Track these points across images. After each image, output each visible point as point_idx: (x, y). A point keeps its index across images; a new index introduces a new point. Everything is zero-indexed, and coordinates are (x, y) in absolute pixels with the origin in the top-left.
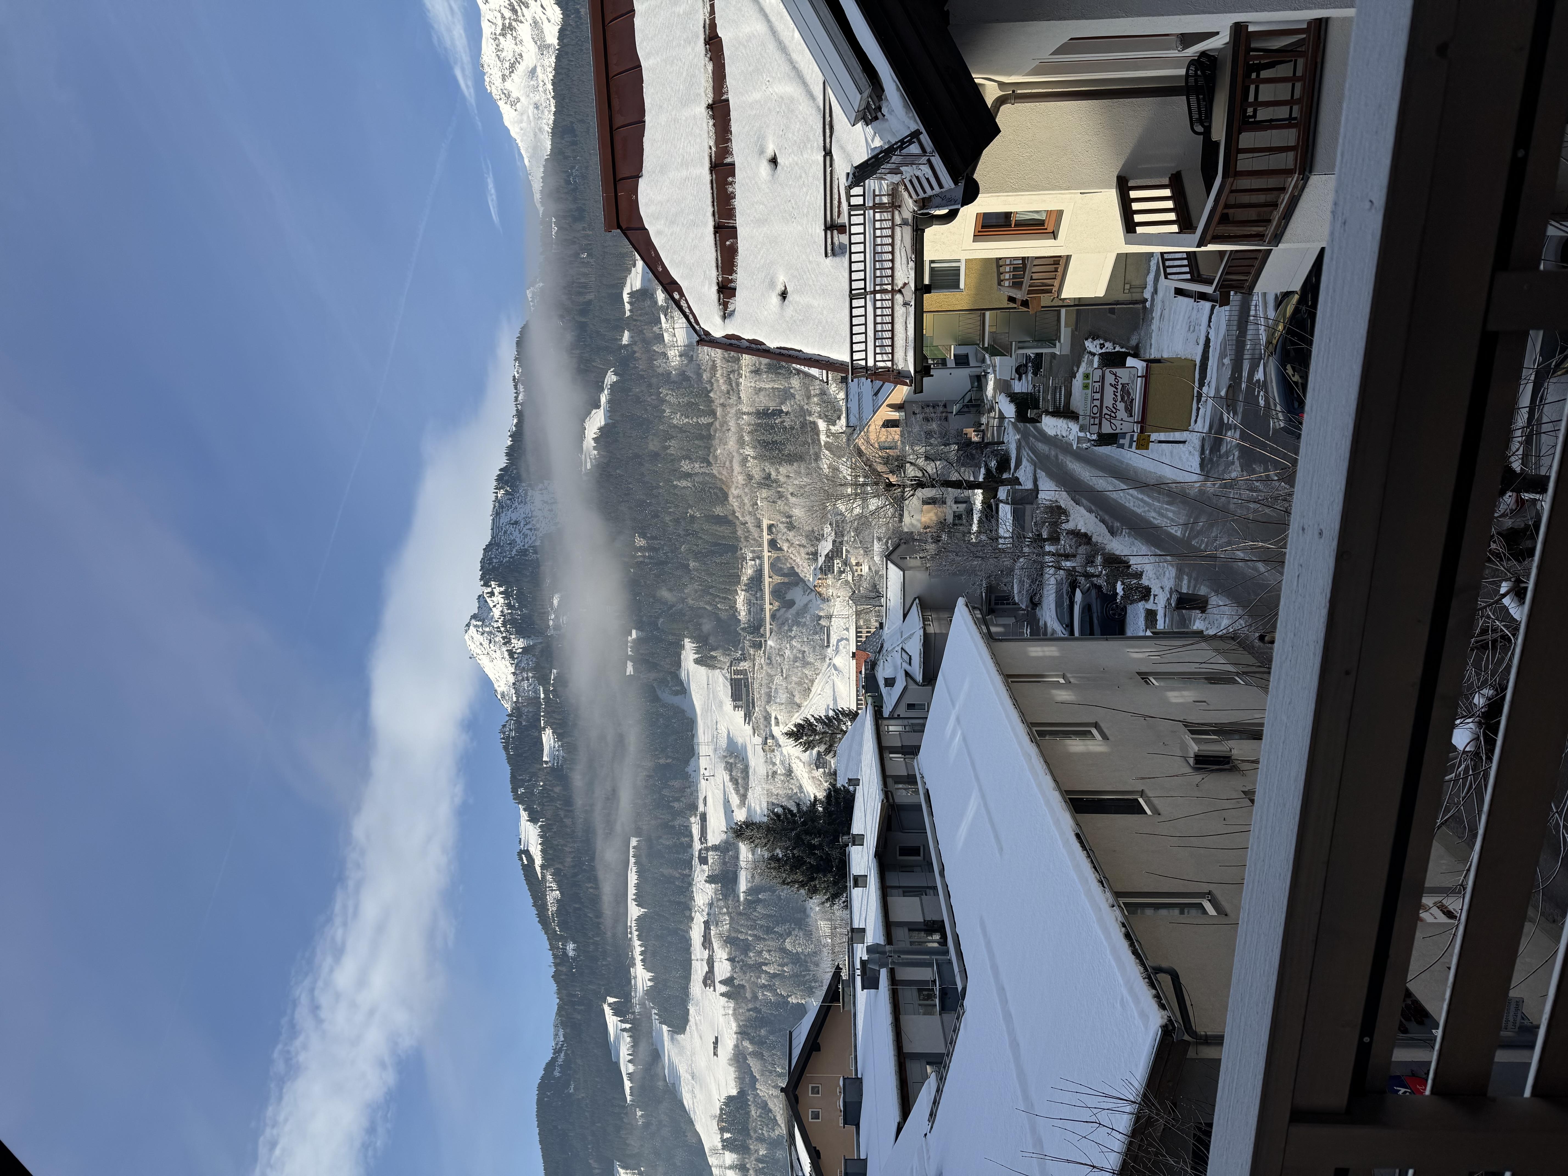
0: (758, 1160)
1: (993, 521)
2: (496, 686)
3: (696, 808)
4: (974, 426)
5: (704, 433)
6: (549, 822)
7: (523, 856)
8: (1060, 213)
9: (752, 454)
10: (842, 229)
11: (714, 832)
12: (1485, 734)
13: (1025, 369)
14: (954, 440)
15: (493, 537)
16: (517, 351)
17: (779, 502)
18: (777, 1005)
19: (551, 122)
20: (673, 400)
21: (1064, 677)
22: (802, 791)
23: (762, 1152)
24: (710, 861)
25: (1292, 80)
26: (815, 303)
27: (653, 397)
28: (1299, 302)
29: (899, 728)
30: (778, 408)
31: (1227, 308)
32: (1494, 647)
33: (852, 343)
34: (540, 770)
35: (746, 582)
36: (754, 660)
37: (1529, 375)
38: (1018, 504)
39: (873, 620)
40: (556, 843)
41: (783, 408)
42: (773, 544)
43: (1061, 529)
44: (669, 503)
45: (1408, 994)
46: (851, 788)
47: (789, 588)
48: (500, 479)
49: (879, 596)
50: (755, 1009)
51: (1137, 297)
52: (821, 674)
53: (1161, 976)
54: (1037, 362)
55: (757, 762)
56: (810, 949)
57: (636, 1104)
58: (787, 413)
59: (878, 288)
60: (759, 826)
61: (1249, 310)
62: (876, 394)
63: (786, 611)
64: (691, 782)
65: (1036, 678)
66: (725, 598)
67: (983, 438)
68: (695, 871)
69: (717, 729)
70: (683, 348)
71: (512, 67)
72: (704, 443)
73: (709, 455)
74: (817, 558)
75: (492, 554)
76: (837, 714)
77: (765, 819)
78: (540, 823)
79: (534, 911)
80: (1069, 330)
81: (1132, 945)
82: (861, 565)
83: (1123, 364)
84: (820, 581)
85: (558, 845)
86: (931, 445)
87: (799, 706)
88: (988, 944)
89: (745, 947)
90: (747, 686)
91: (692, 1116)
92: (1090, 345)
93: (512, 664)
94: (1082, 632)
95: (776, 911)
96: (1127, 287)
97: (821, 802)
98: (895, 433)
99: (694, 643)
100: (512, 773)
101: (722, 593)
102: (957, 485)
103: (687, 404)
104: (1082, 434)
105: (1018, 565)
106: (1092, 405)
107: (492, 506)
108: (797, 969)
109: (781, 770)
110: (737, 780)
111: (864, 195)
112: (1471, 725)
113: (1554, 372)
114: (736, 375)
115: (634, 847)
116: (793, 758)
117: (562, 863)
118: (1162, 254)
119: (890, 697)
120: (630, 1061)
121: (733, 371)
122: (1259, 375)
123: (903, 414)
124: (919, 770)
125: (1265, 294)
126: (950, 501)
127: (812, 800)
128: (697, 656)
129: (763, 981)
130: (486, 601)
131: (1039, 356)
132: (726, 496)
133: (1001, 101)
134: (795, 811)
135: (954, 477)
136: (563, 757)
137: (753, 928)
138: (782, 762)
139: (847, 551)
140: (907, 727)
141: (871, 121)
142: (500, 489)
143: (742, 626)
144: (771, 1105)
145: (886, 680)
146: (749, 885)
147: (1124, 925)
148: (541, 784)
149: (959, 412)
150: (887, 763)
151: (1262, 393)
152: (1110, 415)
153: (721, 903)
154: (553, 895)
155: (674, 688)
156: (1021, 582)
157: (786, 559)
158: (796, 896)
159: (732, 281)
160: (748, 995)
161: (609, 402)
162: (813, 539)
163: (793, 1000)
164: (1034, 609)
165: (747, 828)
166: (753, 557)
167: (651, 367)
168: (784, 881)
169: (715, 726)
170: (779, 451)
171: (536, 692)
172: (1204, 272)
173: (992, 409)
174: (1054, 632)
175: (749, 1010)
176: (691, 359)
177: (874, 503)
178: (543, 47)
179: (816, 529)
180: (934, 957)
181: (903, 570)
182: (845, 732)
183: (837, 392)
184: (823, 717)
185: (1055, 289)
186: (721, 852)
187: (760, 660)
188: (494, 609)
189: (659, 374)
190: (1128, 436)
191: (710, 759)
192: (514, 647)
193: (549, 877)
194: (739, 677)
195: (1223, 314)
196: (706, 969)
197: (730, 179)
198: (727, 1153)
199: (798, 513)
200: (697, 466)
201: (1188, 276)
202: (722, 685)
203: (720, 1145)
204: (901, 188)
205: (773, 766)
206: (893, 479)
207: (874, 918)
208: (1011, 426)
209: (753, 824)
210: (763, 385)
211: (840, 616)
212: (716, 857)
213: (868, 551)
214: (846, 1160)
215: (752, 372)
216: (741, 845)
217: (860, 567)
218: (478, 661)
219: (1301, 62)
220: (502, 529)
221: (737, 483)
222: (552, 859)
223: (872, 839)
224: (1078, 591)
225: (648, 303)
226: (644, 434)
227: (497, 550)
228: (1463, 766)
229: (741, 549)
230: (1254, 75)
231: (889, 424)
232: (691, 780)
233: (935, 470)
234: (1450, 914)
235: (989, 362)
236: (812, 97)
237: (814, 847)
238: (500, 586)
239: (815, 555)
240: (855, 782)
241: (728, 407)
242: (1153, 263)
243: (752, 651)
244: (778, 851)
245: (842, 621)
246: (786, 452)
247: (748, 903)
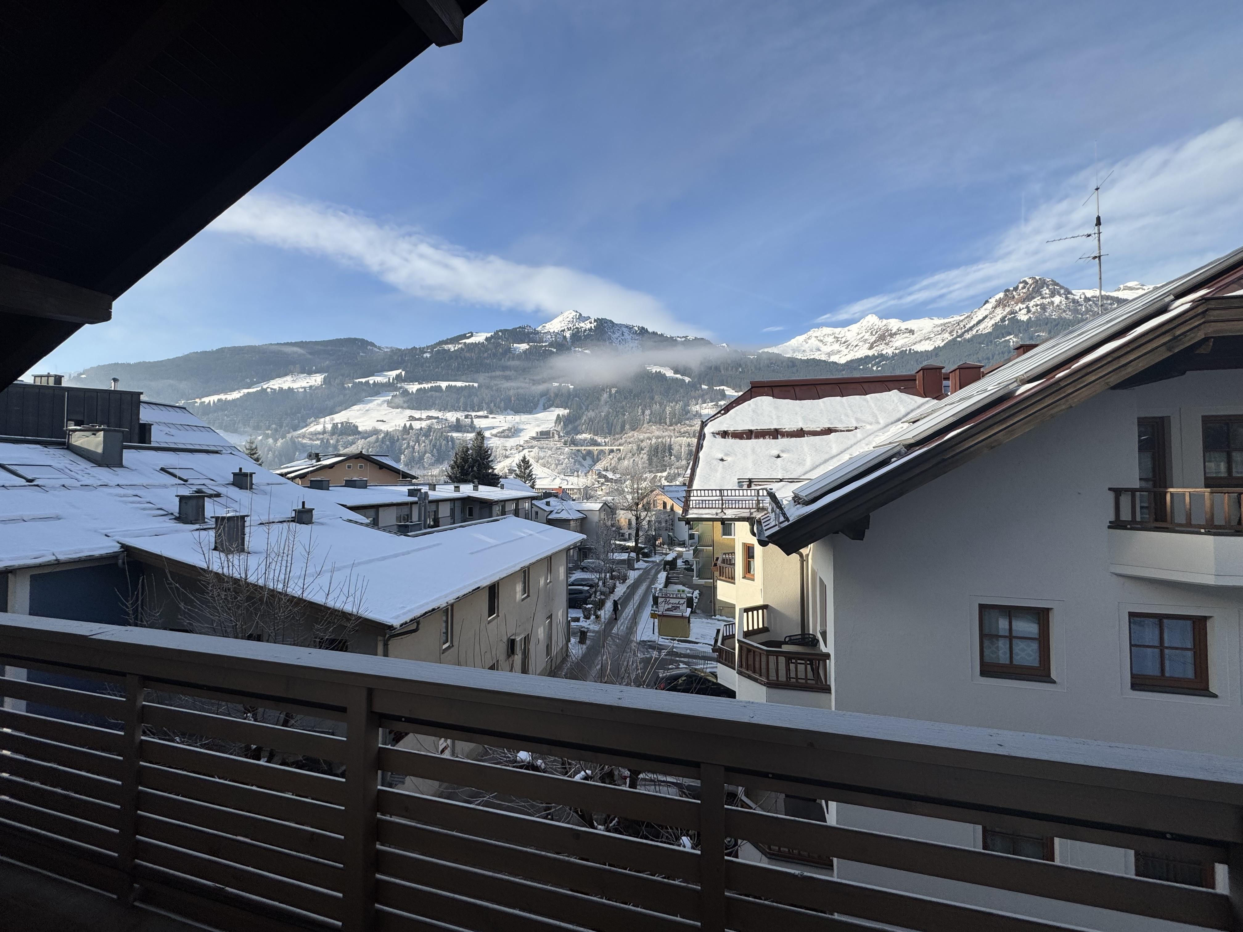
0: (328, 440)
1: (621, 551)
2: (548, 323)
3: (491, 414)
4: (663, 542)
5: (662, 421)
6: (485, 346)
7: (470, 334)
8: (753, 580)
9: (652, 442)
10: (749, 486)
11: (480, 422)
12: (525, 765)
13: (687, 564)
14: (657, 533)
15: (616, 324)
16: (699, 338)
17: (631, 454)
18: (400, 449)
19: (797, 357)
20: (677, 407)
21: (550, 582)
22: (498, 463)
23: (331, 442)
24: (466, 420)
25: (806, 679)
26: (718, 474)
27: (678, 398)
28: (713, 682)
29: (527, 508)
30: (673, 454)
31: (711, 651)
32: (563, 768)
33: (701, 490)
34: (510, 342)
35: (595, 439)
36: (559, 442)
37: (680, 780)
38: (628, 562)
39: (576, 496)
40: (476, 349)
41: (673, 457)
42: (612, 451)
43: (616, 580)
44: (631, 404)
45: (407, 734)
46: (499, 485)
47: (591, 458)
48: (643, 328)
49: (587, 499)
50: (398, 439)
51: (717, 612)
52: (552, 472)
53: (416, 624)
54: (691, 570)
55: (511, 442)
56: (426, 465)
57: (354, 383)
58: (670, 458)
59: (724, 502)
60: (482, 443)
61: (710, 661)
62: (678, 499)
63: (581, 457)
65: (550, 570)
66: (587, 429)
67: (657, 546)
68: (462, 413)
69: (527, 424)
70: (700, 413)
71: (821, 341)
72: (658, 421)
73: (652, 423)
74: (605, 471)
75: (609, 323)
76: (533, 479)
77: (485, 446)
78: (485, 342)
79: (445, 339)
80: (704, 583)
81: (430, 612)
82: (601, 491)
83: (688, 607)
84: (594, 472)
86: (655, 523)
87: (537, 462)
88: (429, 547)
89: (427, 435)
90: (547, 438)
91: (349, 409)
92: (696, 593)
93: (559, 331)
94: (570, 590)
95: (443, 450)
96: (721, 608)
97: (493, 472)
98: (660, 507)
99: (567, 414)
100: (508, 330)
101: (590, 428)
102: (637, 535)
103: (675, 414)
104: (658, 589)
105: (601, 562)
106: (671, 594)
107: (631, 325)
108: (417, 459)
109: (508, 453)
110: (503, 433)
111: (763, 496)
112: (528, 759)
113: (681, 791)
115: (473, 385)
116: (513, 458)
117: (467, 352)
118: (735, 624)
119: (541, 504)
120: (374, 381)
121: (690, 435)
122: (682, 666)
123: (669, 511)
124: (508, 517)
125: (716, 667)
126: (630, 531)
127: (494, 468)
128: (561, 415)
129: (412, 443)
130: (587, 320)
131: (693, 570)
132: (634, 430)
133: (801, 555)
134: (489, 459)
135: (641, 533)
136: (515, 354)
137: (436, 439)
138: (511, 454)
139: (608, 485)
140: (527, 512)
141: (794, 500)
142: (638, 328)
143: (575, 436)
144: (353, 446)
145: (549, 502)
146: (455, 438)
147: (438, 608)
148: (503, 343)
149: (669, 535)
150: (511, 502)
151: (674, 667)
152: (666, 601)
153: (447, 425)
154: (452, 347)
155: (546, 404)
156: (593, 563)
157: (605, 457)
158: (451, 459)
159: (728, 437)
160: (405, 436)
161: (677, 379)
162: (614, 469)
163: (402, 457)
164: (581, 568)
165: (481, 437)
166: (606, 442)
167: (692, 398)
168: (457, 454)
169: (529, 423)
170: (654, 455)
171: (546, 341)
172: (727, 641)
173: (670, 550)
174: (570, 577)
175: (398, 437)
176: (695, 416)
177: (629, 497)
178: (829, 354)
179: (618, 471)
180: (423, 522)
181: (599, 510)
182: (525, 483)
183: (679, 481)
184: (532, 473)
185: (721, 578)
186: (470, 425)
187: (559, 445)
188: (584, 324)
189: (689, 401)
190: (657, 609)
191: (513, 421)
192: (566, 332)
193: (460, 346)
194: (551, 434)
195: (709, 649)
196: (417, 417)
197: (771, 437)
198: (331, 425)
199: (626, 462)
200: (648, 417)
201: (725, 635)
202: (548, 426)
203: (335, 422)
204: (766, 512)
205: (510, 450)
206: (640, 506)
207: (441, 495)
208: (663, 558)
209: (484, 440)
210: (683, 448)
211: (578, 481)
212: (468, 423)
213: (608, 494)
214: (329, 481)
215: (689, 443)
216: (474, 434)
218: (560, 316)
219: (813, 682)
220: (620, 328)
221: (640, 435)
222: (468, 347)
223: (476, 495)
224: (589, 588)
225: (720, 397)
226: (662, 394)
227: (611, 326)
228: (510, 756)
229: (610, 436)
230: (808, 662)
231: (665, 504)
233: (644, 525)
234: (442, 751)
235: (691, 548)
236: (804, 474)
237: (473, 468)
238: (594, 327)
239: (607, 470)
240: (502, 487)
241: (673, 432)
242: (731, 619)
243: (563, 440)
244: (471, 451)
245: (576, 482)
246: (653, 458)
247: (447, 437)
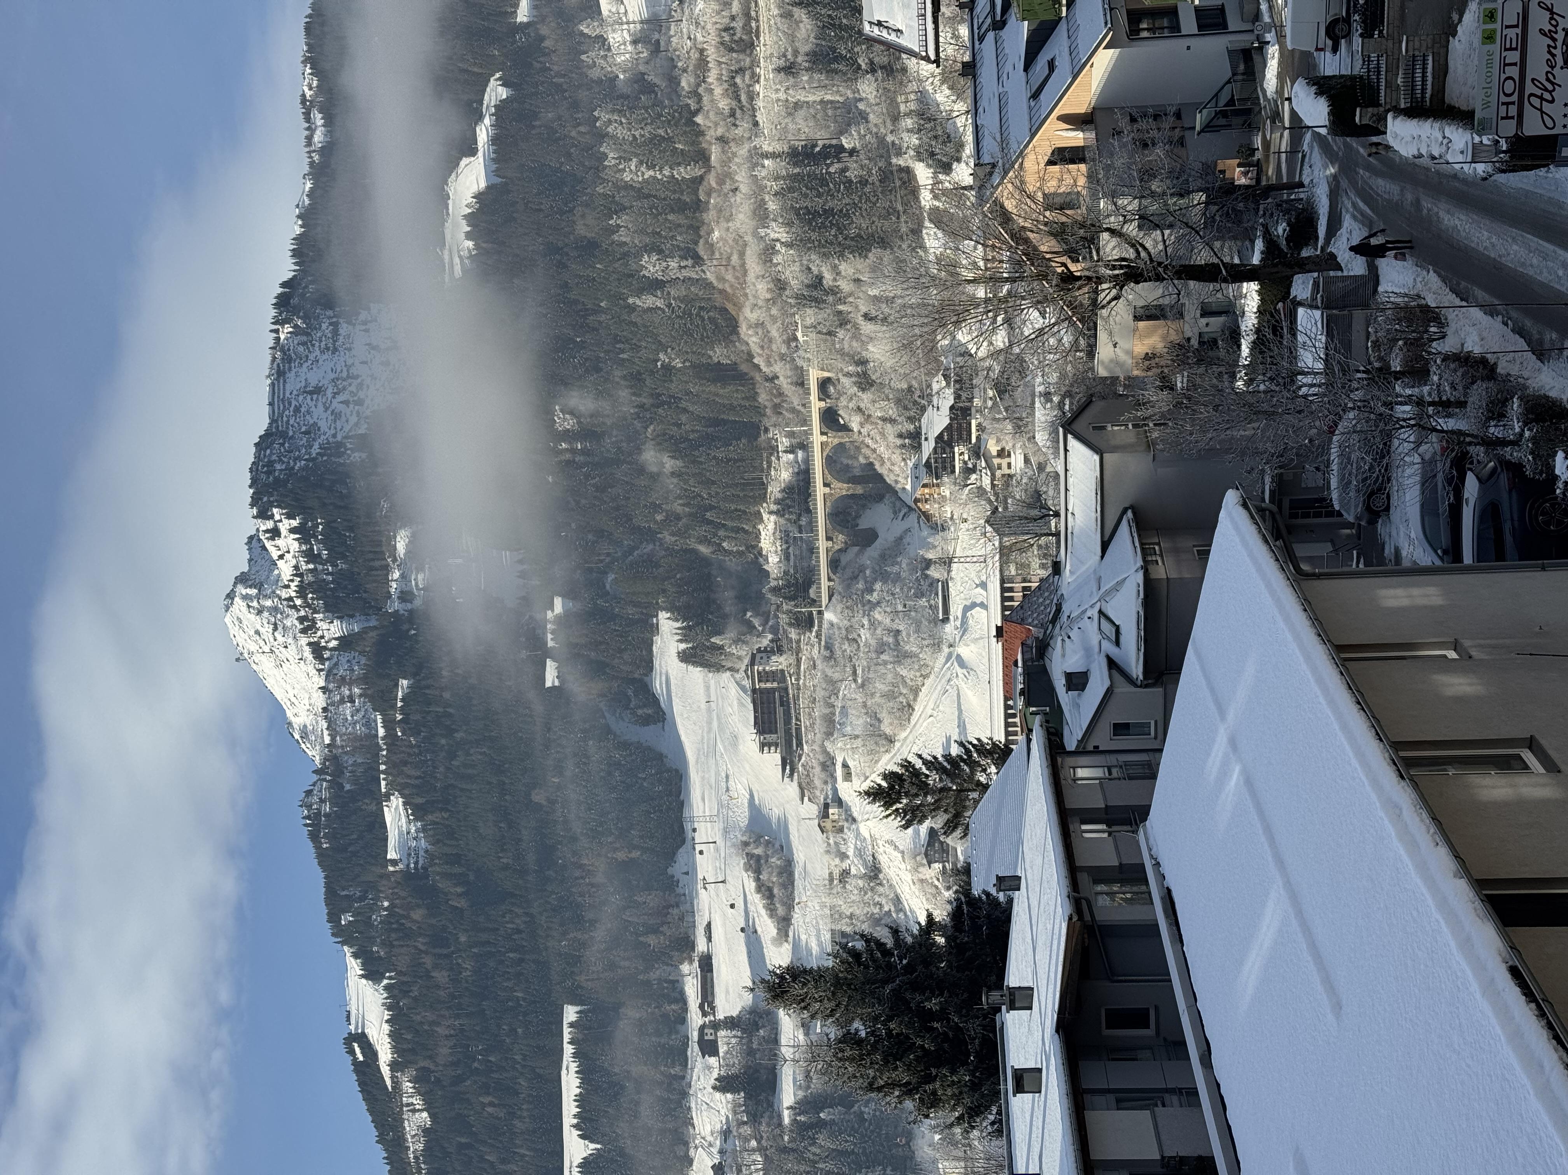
1: (1285, 345)
2: (289, 714)
3: (692, 946)
4: (1239, 154)
5: (686, 198)
6: (405, 979)
7: (356, 1045)
9: (784, 236)
11: (727, 992)
13: (1345, 27)
14: (1199, 183)
15: (273, 421)
16: (307, 44)
17: (841, 333)
20: (621, 133)
21: (1456, 646)
22: (900, 909)
24: (722, 1049)
27: (582, 129)
29: (1098, 773)
30: (834, 142)
34: (381, 876)
35: (779, 496)
36: (798, 651)
38: (1333, 308)
39: (1035, 563)
40: (418, 1018)
41: (844, 141)
42: (830, 418)
43: (1430, 353)
44: (620, 342)
46: (1001, 897)
47: (864, 506)
48: (283, 303)
49: (1049, 511)
52: (932, 676)
55: (809, 853)
58: (853, 152)
60: (817, 976)
62: (1035, 95)
63: (861, 552)
64: (679, 895)
65: (1399, 650)
66: (738, 530)
67: (1258, 180)
68: (692, 1069)
69: (728, 790)
70: (638, 26)
72: (687, 218)
73: (696, 243)
74: (920, 445)
75: (272, 454)
76: (968, 751)
77: (830, 963)
78: (385, 982)
79: (380, 1152)
82: (1009, 455)
84: (927, 491)
85: (422, 1023)
86: (1153, 194)
87: (891, 741)
90: (785, 703)
93: (319, 670)
94: (1481, 555)
95: (855, 1144)
97: (941, 928)
98: (1077, 175)
99: (677, 620)
100: (327, 884)
101: (732, 519)
102: (1207, 274)
103: (651, 140)
105: (1340, 428)
106: (1503, 77)
107: (270, 358)
109: (857, 868)
110: (770, 890)
114: (747, 77)
115: (571, 1025)
116: (880, 843)
117: (430, 1057)
119: (1079, 710)
121: (741, 69)
123: (1092, 135)
124: (1150, 850)
126: (1192, 310)
127: (923, 923)
128: (683, 646)
130: (264, 548)
132: (733, 325)
134: (889, 945)
135: (1202, 257)
136: (426, 851)
138: (860, 853)
139: (981, 428)
140: (1115, 771)
142: (282, 323)
143: (773, 583)
145: (1069, 676)
146: (801, 1094)
148: (386, 904)
149: (1207, 126)
150: (1077, 841)
152: (1541, 98)
153: (747, 1130)
154: (416, 1121)
155: (640, 712)
157: (858, 448)
158: (896, 1112)
161: (495, 140)
162: (910, 405)
164: (1372, 522)
165: (794, 981)
166: (792, 446)
167: (577, 67)
168: (871, 1084)
169: (723, 785)
170: (839, 229)
171: (369, 724)
173: (1276, 116)
176: (656, 49)
177: (1032, 321)
179: (915, 384)
181: (1100, 452)
182: (986, 787)
184: (940, 759)
186: (744, 1031)
187: (811, 651)
188: (280, 563)
189: (593, 81)
191: (717, 850)
192: (322, 637)
193: (407, 1086)
194: (769, 685)
199: (879, 353)
200: (673, 264)
202: (735, 703)
205: (842, 860)
206: (1074, 267)
207: (1058, 1154)
208: (1316, 149)
209: (805, 971)
210: (801, 96)
211: (966, 560)
212: (733, 1041)
213: (1022, 425)
215: (779, 70)
216: (781, 1013)
217: (1007, 460)
218: (255, 667)
220: (290, 404)
221: (755, 296)
222: (413, 1051)
223: (1050, 995)
224: (1470, 476)
226: (566, 205)
227: (283, 445)
229: (766, 430)
231: (1064, 155)
232: (679, 890)
233: (1161, 247)
235: (1268, 20)
237: (931, 1015)
238: (290, 516)
239: (915, 438)
240: (1009, 883)
241: (732, 144)
243: (793, 634)
244: (857, 1025)
245: (973, 569)
246: (853, 232)
247: (800, 1128)
